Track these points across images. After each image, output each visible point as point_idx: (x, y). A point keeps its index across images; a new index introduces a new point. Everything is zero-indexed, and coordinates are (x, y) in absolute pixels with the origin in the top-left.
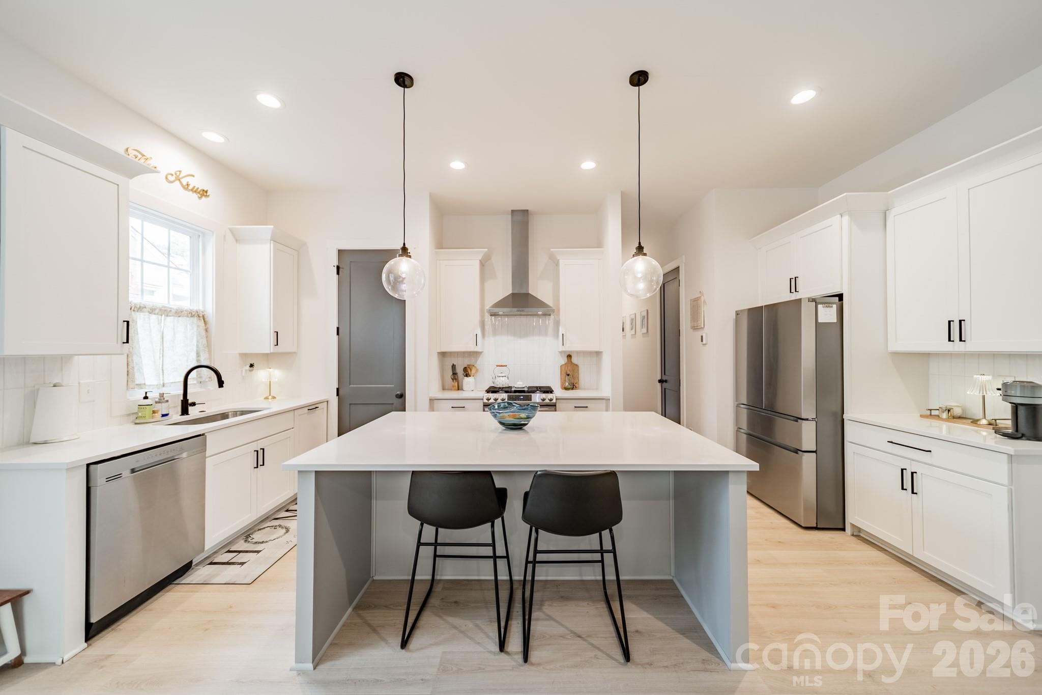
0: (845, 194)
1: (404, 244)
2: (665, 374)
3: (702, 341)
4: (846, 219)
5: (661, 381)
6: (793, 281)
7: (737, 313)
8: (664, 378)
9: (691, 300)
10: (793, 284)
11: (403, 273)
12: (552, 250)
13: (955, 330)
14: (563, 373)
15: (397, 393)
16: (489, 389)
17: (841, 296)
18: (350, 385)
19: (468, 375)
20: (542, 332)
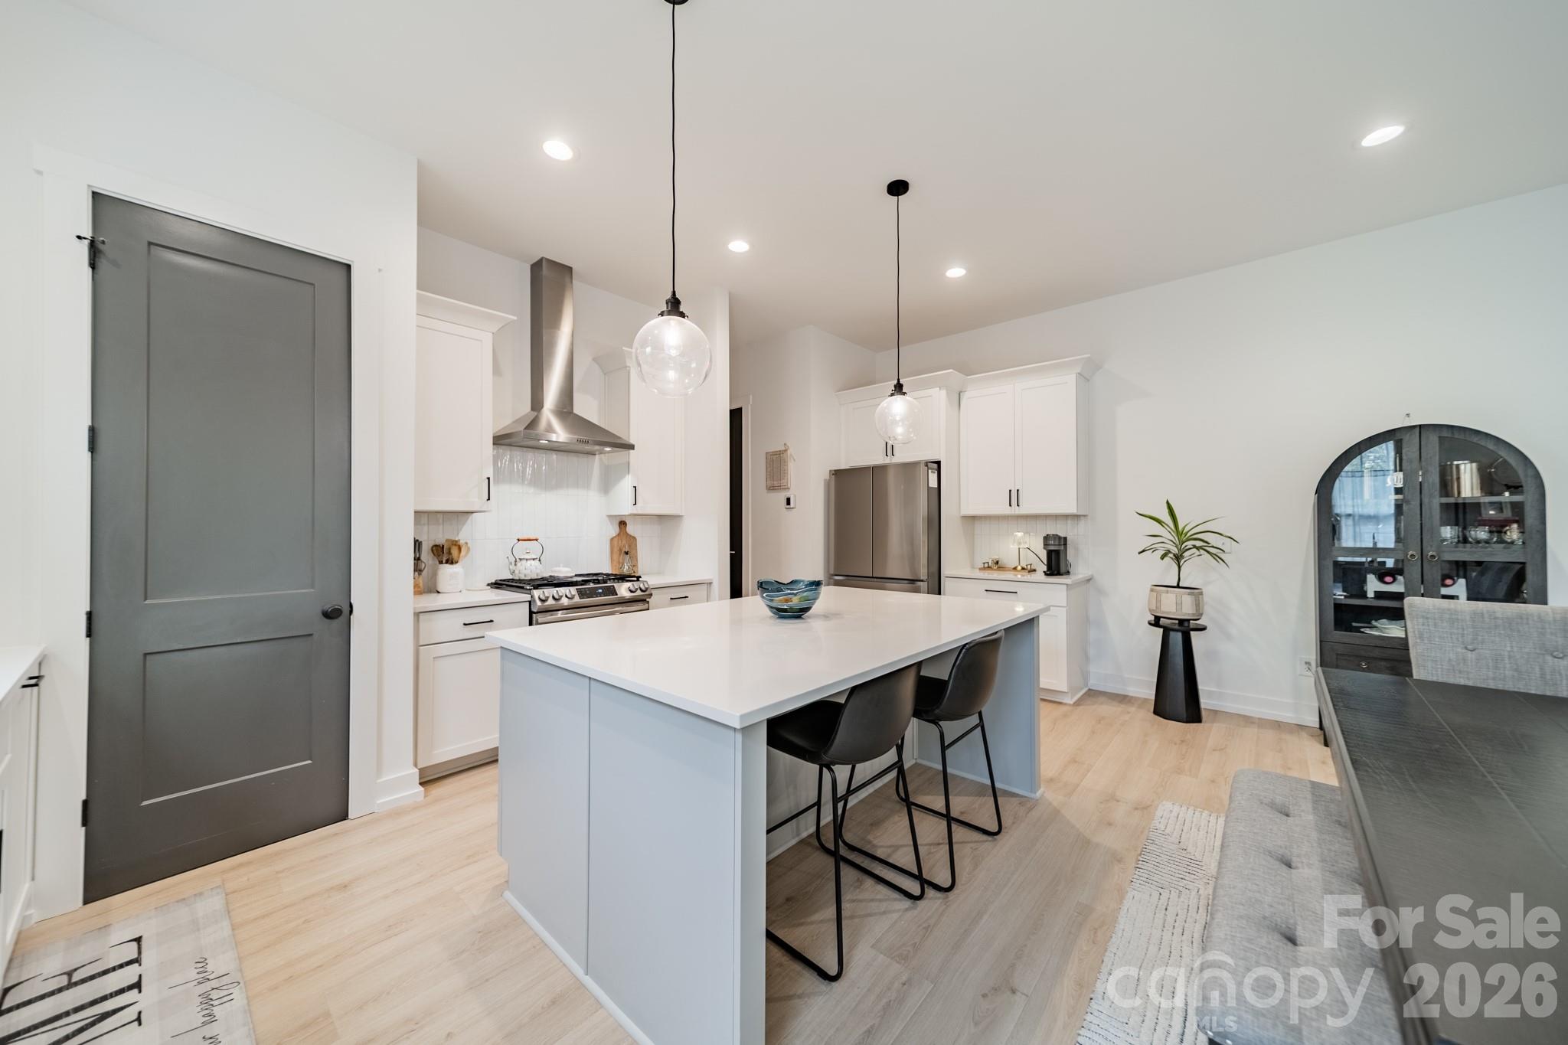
1: (674, 293)
3: (789, 504)
4: (944, 392)
7: (832, 473)
9: (766, 453)
10: (890, 446)
13: (1014, 497)
14: (616, 550)
15: (328, 607)
16: (496, 583)
17: (938, 463)
18: (146, 599)
19: (451, 561)
20: (581, 482)
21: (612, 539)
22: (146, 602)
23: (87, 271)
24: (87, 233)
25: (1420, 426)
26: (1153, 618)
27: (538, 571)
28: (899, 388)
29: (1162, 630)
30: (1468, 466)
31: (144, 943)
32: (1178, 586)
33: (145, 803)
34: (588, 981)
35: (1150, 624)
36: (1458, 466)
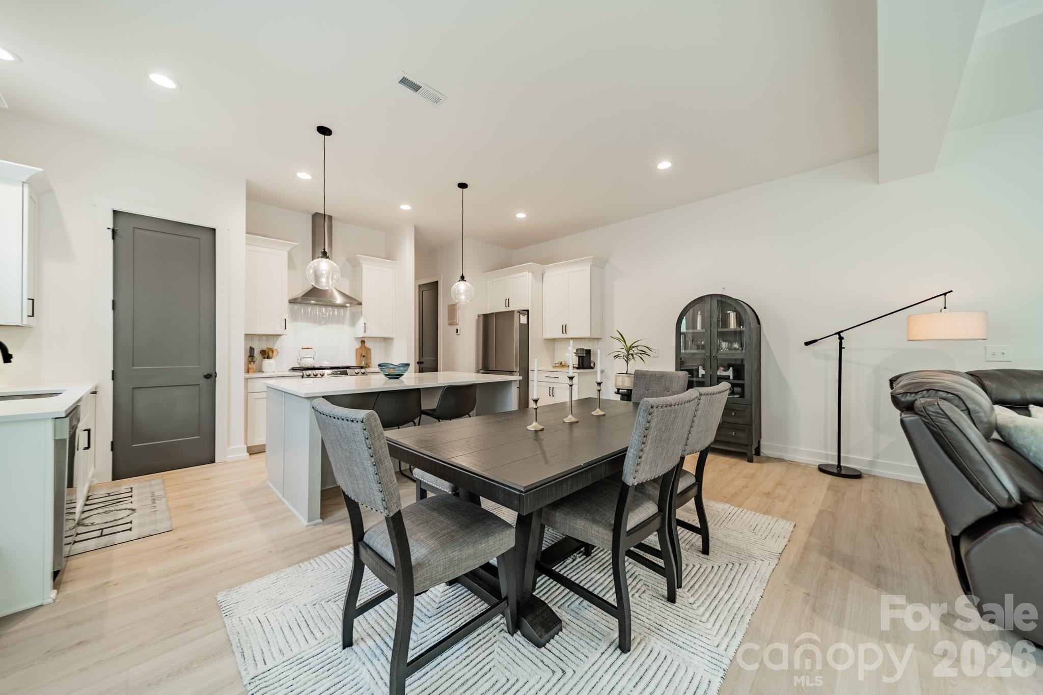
0: (531, 263)
2: (422, 357)
3: (457, 332)
4: (530, 274)
5: (418, 363)
6: (507, 300)
7: (479, 316)
8: (421, 361)
9: (448, 305)
10: (507, 302)
11: (322, 270)
12: (358, 255)
13: (564, 329)
14: (358, 355)
15: (205, 374)
16: (292, 369)
17: (528, 311)
18: (133, 367)
19: (268, 358)
20: (339, 320)
21: (357, 350)
22: (134, 368)
23: (111, 241)
24: (111, 226)
25: (711, 295)
26: (616, 390)
27: (312, 363)
28: (463, 278)
29: (620, 395)
30: (733, 313)
31: (133, 489)
32: (627, 374)
33: (133, 446)
34: (284, 499)
35: (615, 393)
36: (729, 313)
